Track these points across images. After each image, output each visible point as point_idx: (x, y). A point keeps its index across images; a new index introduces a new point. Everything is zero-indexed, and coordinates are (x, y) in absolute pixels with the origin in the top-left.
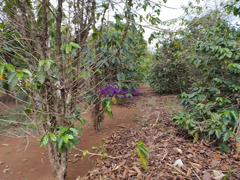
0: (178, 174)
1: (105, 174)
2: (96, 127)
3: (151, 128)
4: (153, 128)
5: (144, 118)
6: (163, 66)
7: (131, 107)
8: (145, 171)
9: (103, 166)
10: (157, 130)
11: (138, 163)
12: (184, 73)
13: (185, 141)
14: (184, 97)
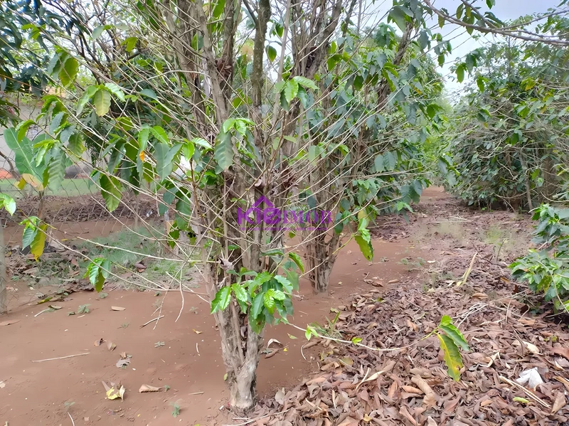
0: (529, 403)
1: (345, 390)
2: (316, 282)
3: (452, 291)
4: (457, 292)
5: (431, 266)
6: (485, 137)
7: (395, 238)
8: (443, 391)
9: (337, 371)
10: (467, 296)
11: (425, 369)
12: (540, 156)
13: (546, 325)
14: (547, 215)
